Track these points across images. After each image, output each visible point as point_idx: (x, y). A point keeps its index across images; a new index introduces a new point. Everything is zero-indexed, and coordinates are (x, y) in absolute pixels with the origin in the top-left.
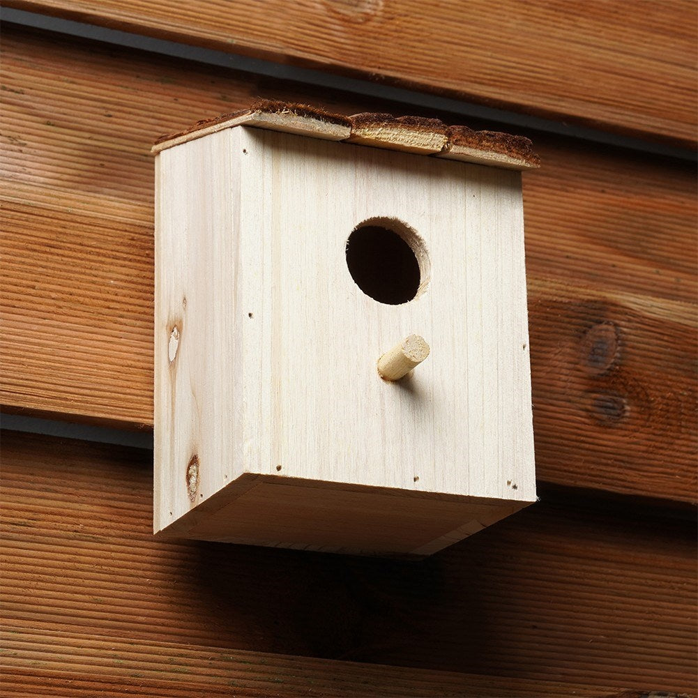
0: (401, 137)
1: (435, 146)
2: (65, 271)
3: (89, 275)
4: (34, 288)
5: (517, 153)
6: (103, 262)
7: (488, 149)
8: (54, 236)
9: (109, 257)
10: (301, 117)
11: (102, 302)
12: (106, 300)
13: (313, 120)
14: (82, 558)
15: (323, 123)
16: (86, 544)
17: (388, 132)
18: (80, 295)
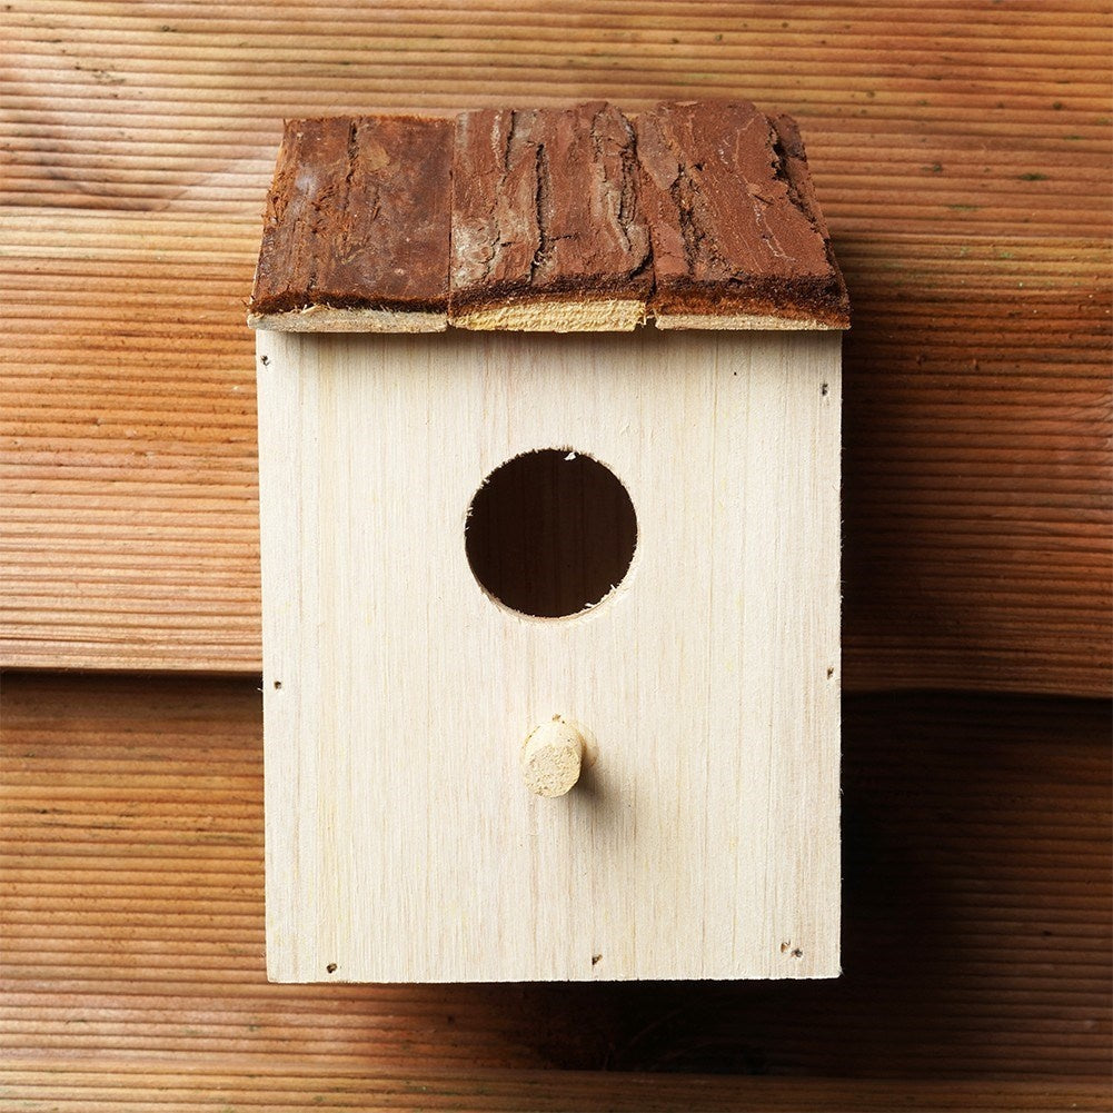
0: (548, 318)
1: (621, 324)
2: (152, 379)
3: (195, 380)
4: (94, 422)
5: (797, 310)
6: (220, 352)
7: (732, 312)
8: (131, 313)
9: (231, 338)
10: (343, 311)
11: (216, 432)
12: (225, 427)
13: (368, 312)
14: (212, 878)
15: (389, 314)
16: (217, 850)
17: (518, 312)
18: (177, 425)
